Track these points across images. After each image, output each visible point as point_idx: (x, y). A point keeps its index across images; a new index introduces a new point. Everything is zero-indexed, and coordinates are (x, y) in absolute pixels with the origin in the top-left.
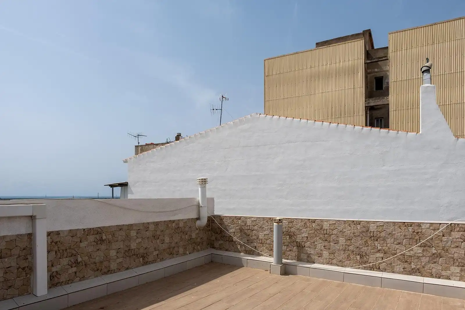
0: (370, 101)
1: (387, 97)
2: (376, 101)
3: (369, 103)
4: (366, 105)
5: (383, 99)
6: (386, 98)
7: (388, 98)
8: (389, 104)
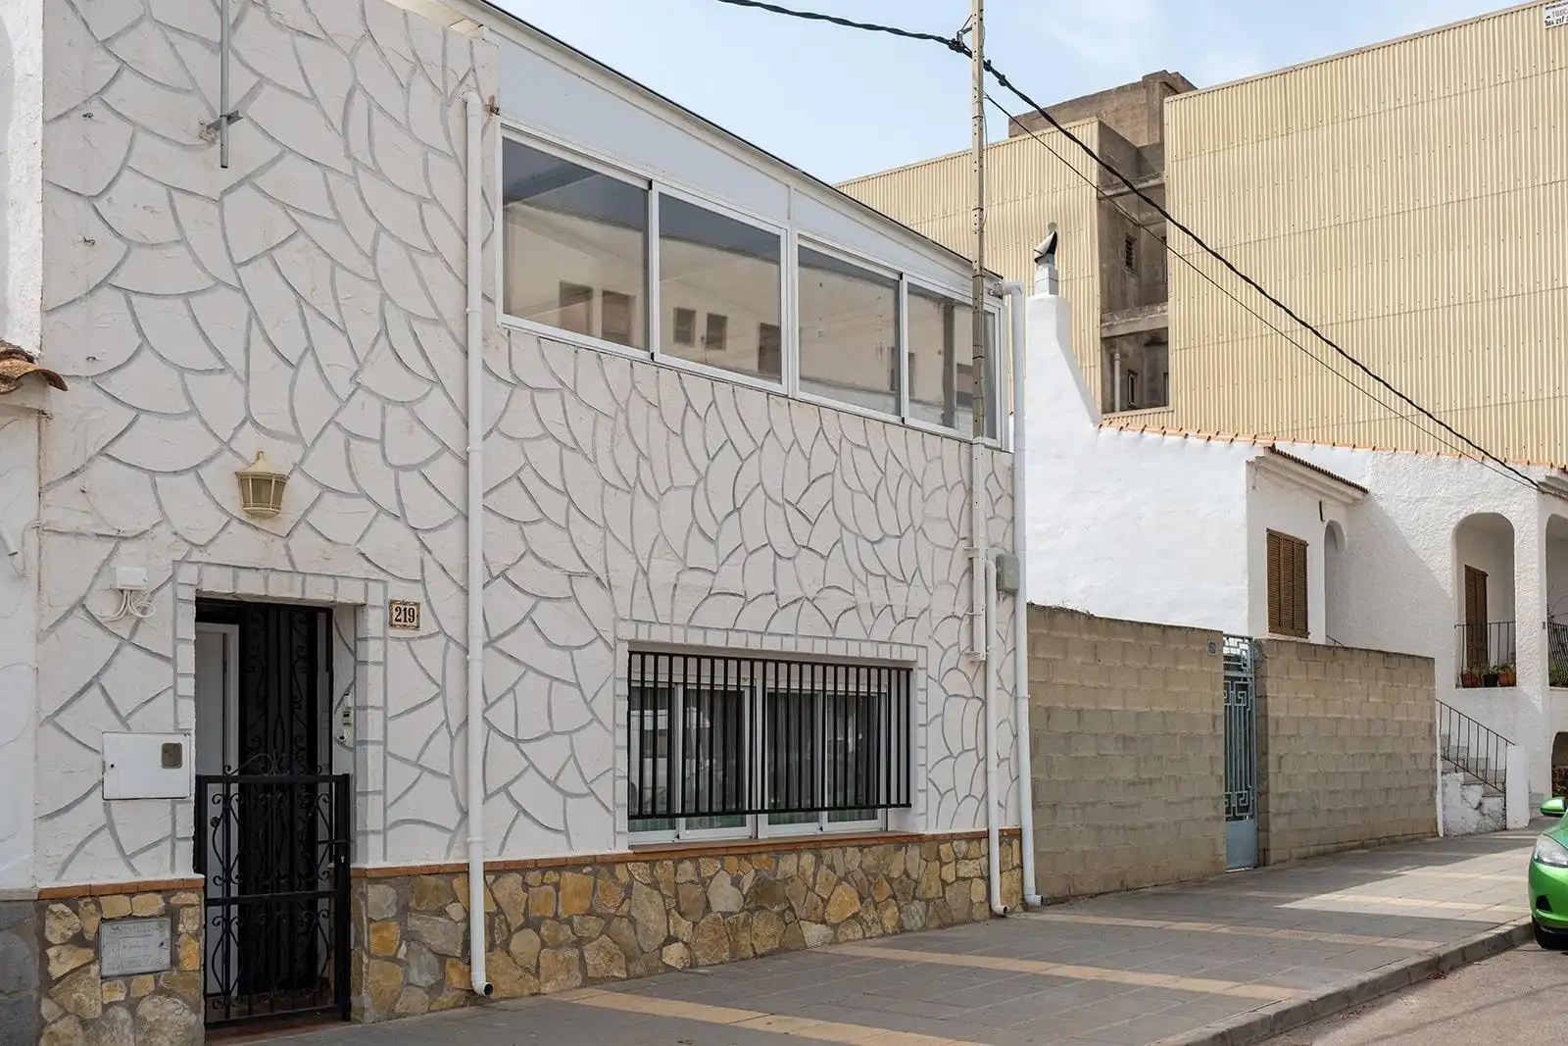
0: (1115, 321)
1: (1161, 307)
2: (1132, 319)
3: (1110, 327)
4: (1105, 335)
5: (1153, 311)
6: (1159, 309)
7: (1165, 307)
8: (1167, 328)
